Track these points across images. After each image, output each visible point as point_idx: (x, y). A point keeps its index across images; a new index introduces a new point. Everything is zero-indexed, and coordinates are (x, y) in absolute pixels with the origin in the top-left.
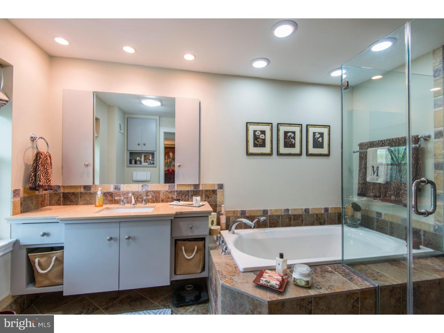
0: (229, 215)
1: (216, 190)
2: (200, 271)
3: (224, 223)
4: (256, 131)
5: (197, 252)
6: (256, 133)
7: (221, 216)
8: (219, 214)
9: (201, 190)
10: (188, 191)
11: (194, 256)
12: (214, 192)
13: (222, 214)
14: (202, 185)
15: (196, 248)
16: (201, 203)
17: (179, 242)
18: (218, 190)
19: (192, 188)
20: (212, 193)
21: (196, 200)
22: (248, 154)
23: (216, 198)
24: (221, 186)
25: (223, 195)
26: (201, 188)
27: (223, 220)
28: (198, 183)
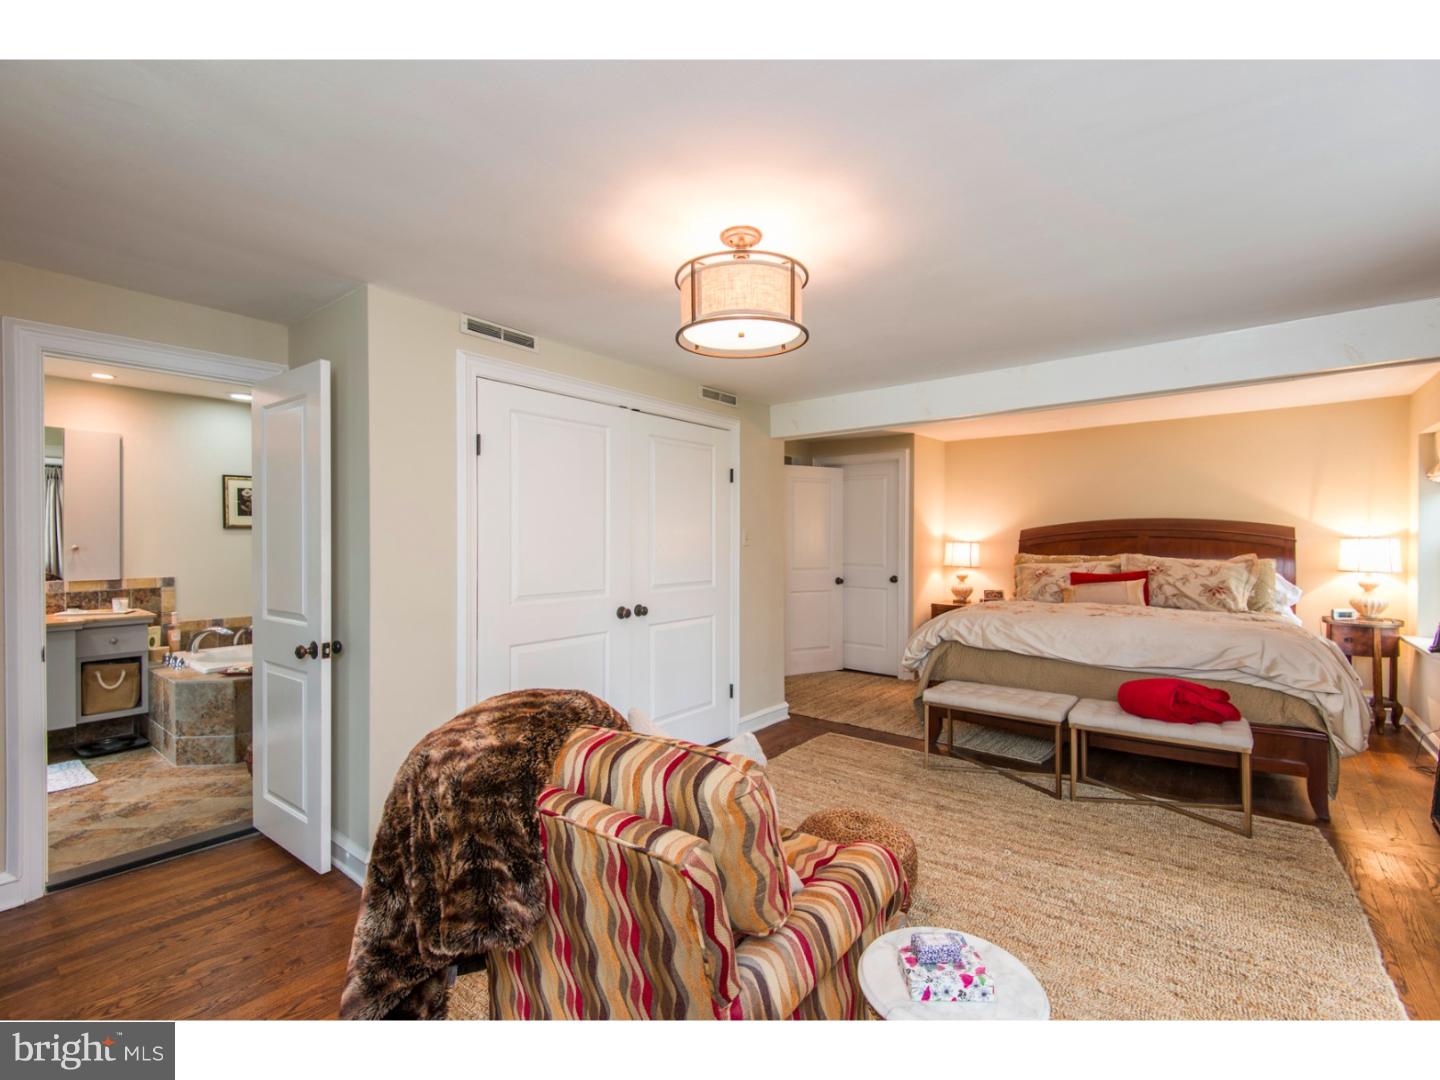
0: (187, 628)
1: (159, 589)
2: (132, 704)
3: (176, 642)
4: (242, 490)
5: (125, 679)
6: (244, 493)
7: (170, 632)
8: (167, 628)
9: (125, 590)
10: (96, 593)
11: (122, 683)
12: (155, 592)
13: (172, 628)
14: (128, 580)
15: (123, 674)
16: (130, 610)
17: (90, 668)
18: (163, 589)
19: (105, 587)
20: (149, 594)
21: (121, 604)
22: (226, 526)
23: (160, 602)
24: (169, 582)
25: (174, 596)
26: (125, 586)
27: (175, 636)
28: (118, 578)
